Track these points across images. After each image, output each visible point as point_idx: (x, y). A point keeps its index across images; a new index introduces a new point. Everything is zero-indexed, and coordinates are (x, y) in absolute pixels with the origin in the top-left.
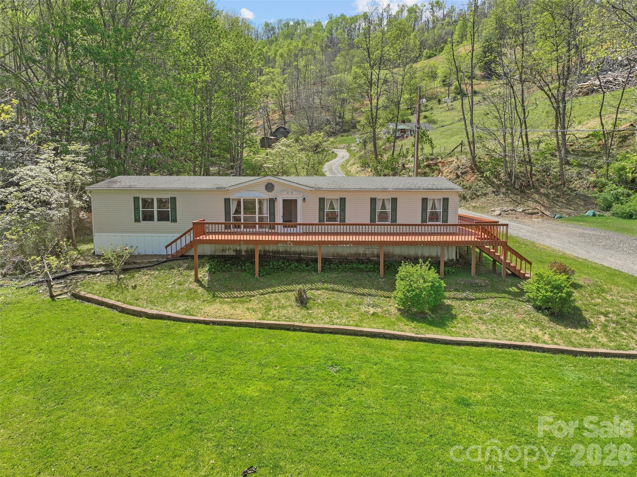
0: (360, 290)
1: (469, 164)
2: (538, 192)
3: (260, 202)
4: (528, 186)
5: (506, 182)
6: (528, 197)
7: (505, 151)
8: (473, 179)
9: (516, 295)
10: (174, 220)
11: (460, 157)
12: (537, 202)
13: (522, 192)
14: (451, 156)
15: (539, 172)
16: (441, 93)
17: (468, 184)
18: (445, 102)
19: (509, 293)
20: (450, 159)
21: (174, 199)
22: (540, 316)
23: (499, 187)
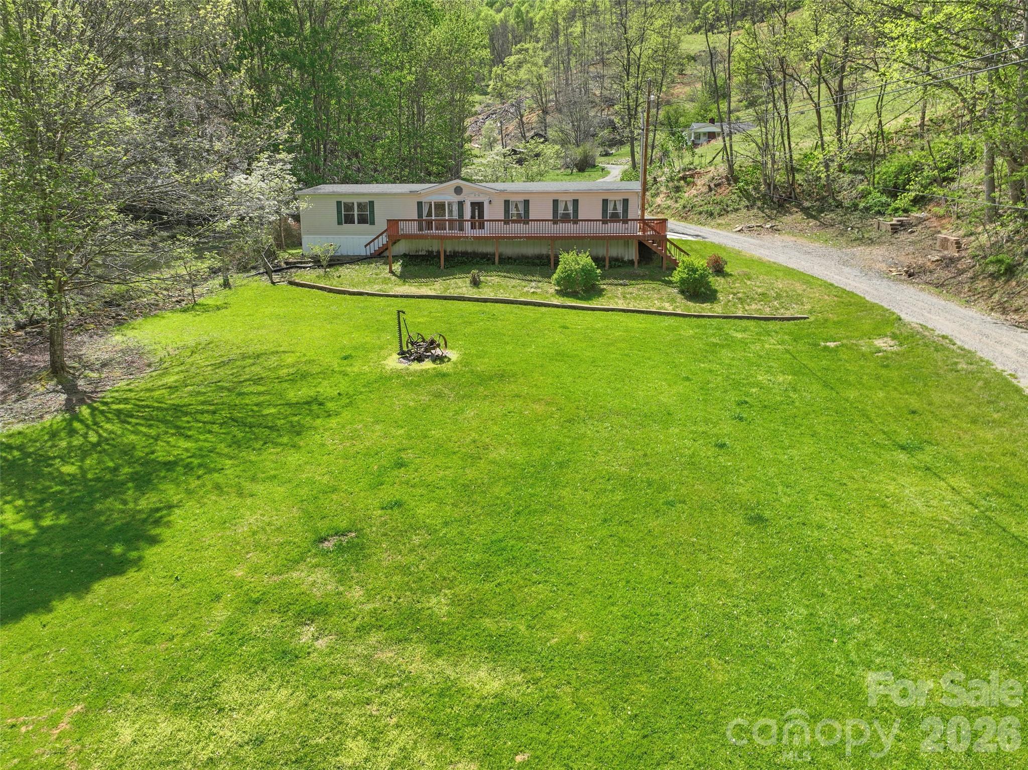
0: (529, 278)
1: (725, 174)
3: (450, 204)
4: (789, 199)
5: (764, 196)
6: (785, 212)
8: (726, 191)
9: (663, 282)
10: (373, 223)
13: (781, 206)
17: (718, 198)
19: (659, 281)
21: (372, 203)
22: (681, 296)
23: (755, 200)
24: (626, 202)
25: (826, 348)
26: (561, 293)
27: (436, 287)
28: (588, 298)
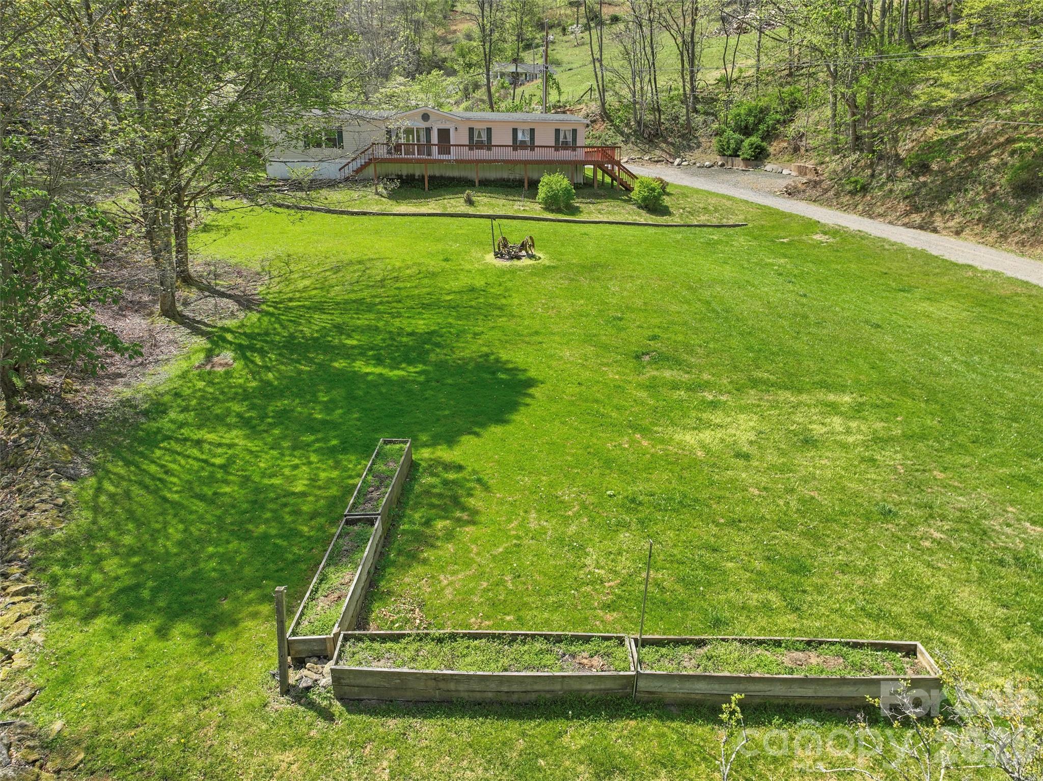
0: (510, 198)
1: (598, 111)
2: (666, 141)
3: (418, 130)
4: (656, 135)
5: (635, 131)
6: (656, 146)
7: (634, 96)
8: (603, 127)
9: (625, 201)
10: (342, 146)
11: (590, 104)
12: (663, 150)
13: (651, 141)
14: (580, 104)
15: (668, 120)
16: (566, 16)
17: (597, 134)
18: (572, 33)
19: (621, 200)
20: (579, 107)
22: (641, 211)
23: (628, 136)
24: (575, 131)
25: (783, 243)
26: (547, 209)
27: (432, 206)
28: (573, 214)
